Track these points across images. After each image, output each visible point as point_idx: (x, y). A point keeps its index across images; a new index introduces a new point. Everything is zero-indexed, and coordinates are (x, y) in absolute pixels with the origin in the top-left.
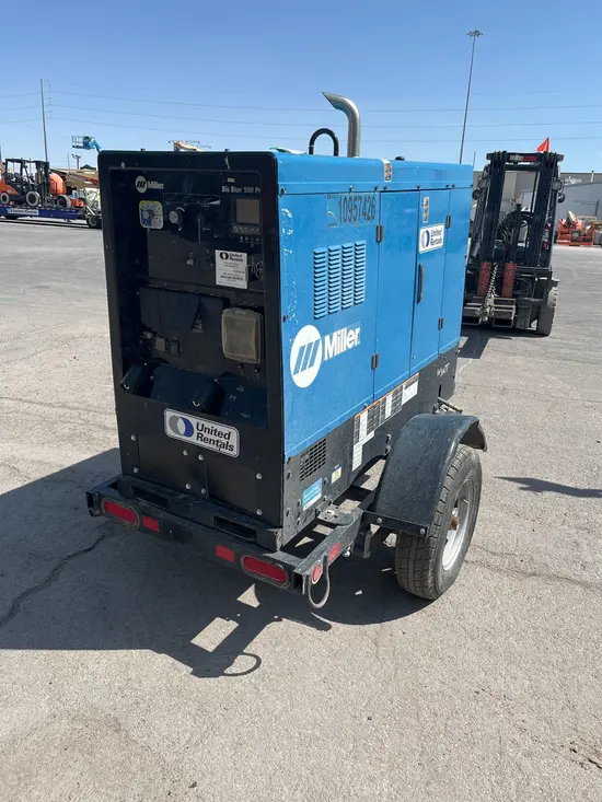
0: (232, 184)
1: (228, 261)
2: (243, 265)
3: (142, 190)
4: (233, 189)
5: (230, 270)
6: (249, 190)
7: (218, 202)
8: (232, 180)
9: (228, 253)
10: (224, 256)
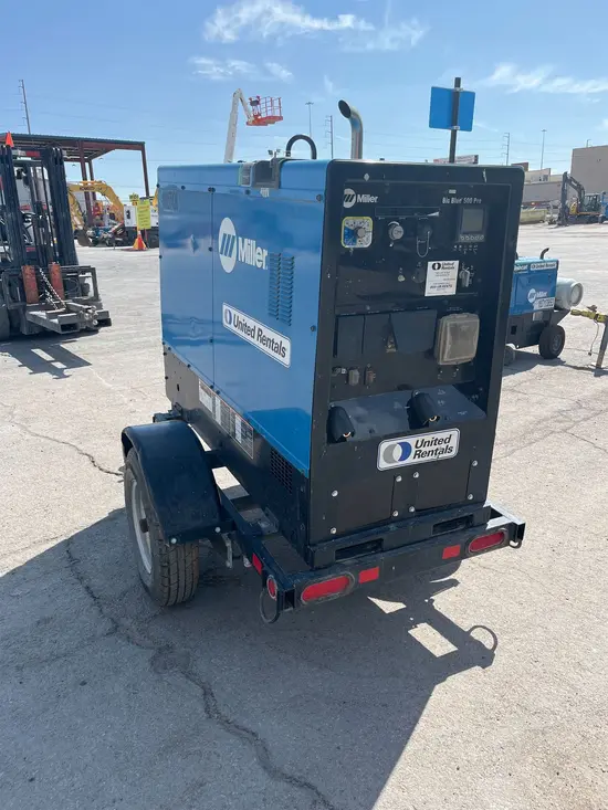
0: (453, 195)
1: (440, 270)
2: (454, 273)
3: (347, 205)
4: (453, 200)
5: (440, 279)
6: (469, 200)
7: (436, 214)
8: (454, 192)
9: (441, 262)
10: (436, 266)
